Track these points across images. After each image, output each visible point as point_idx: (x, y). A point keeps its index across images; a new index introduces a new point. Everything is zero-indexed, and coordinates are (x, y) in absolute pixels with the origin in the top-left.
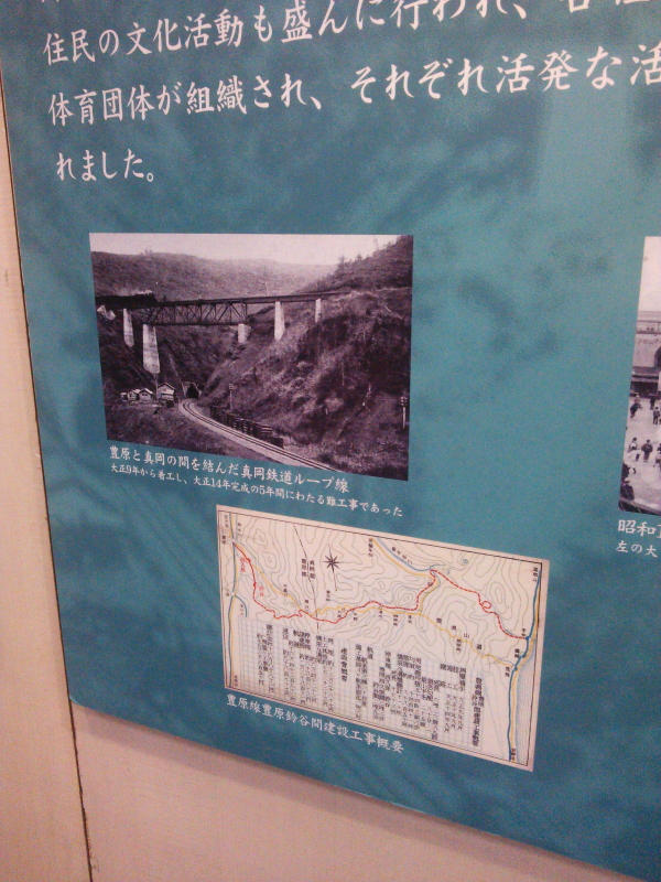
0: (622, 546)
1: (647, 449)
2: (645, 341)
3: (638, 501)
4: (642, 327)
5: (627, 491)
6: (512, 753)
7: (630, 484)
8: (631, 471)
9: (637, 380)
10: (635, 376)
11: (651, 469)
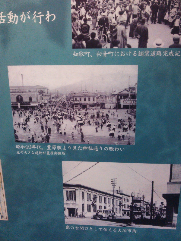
0: (18, 153)
1: (19, 125)
2: (13, 95)
3: (20, 139)
4: (11, 91)
5: (16, 137)
6: (2, 216)
7: (17, 135)
8: (16, 131)
9: (13, 106)
10: (12, 105)
11: (21, 130)
